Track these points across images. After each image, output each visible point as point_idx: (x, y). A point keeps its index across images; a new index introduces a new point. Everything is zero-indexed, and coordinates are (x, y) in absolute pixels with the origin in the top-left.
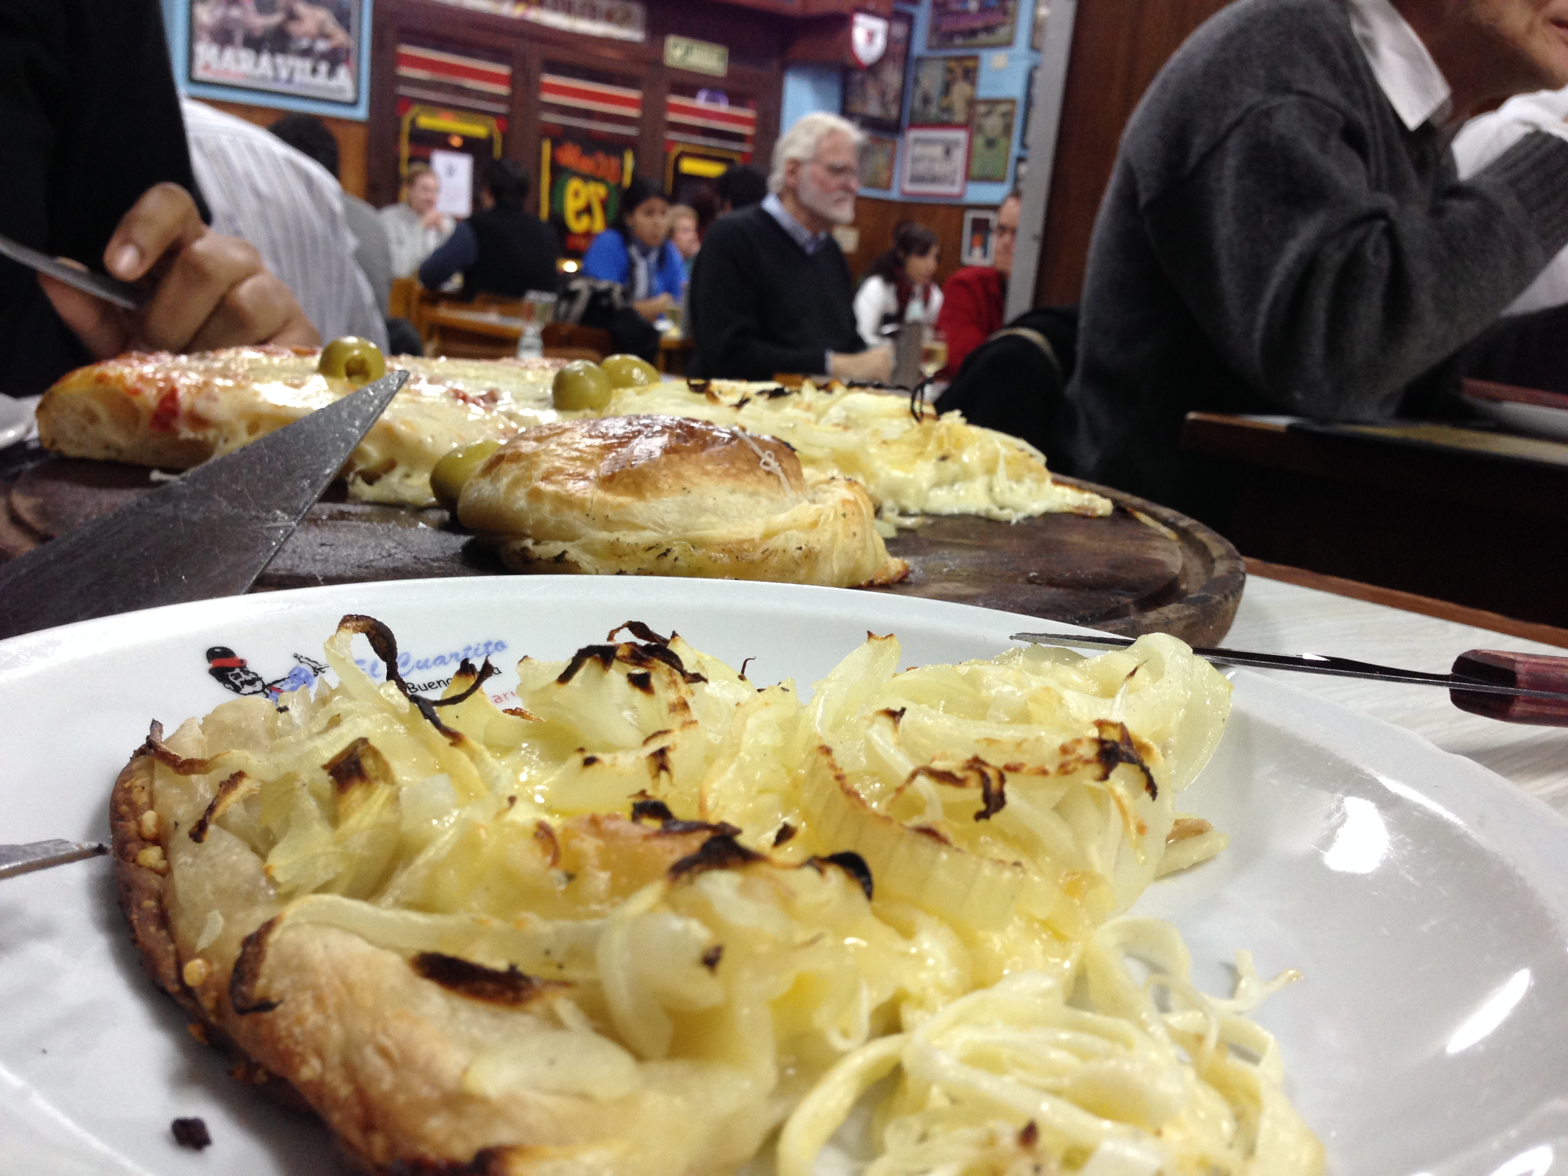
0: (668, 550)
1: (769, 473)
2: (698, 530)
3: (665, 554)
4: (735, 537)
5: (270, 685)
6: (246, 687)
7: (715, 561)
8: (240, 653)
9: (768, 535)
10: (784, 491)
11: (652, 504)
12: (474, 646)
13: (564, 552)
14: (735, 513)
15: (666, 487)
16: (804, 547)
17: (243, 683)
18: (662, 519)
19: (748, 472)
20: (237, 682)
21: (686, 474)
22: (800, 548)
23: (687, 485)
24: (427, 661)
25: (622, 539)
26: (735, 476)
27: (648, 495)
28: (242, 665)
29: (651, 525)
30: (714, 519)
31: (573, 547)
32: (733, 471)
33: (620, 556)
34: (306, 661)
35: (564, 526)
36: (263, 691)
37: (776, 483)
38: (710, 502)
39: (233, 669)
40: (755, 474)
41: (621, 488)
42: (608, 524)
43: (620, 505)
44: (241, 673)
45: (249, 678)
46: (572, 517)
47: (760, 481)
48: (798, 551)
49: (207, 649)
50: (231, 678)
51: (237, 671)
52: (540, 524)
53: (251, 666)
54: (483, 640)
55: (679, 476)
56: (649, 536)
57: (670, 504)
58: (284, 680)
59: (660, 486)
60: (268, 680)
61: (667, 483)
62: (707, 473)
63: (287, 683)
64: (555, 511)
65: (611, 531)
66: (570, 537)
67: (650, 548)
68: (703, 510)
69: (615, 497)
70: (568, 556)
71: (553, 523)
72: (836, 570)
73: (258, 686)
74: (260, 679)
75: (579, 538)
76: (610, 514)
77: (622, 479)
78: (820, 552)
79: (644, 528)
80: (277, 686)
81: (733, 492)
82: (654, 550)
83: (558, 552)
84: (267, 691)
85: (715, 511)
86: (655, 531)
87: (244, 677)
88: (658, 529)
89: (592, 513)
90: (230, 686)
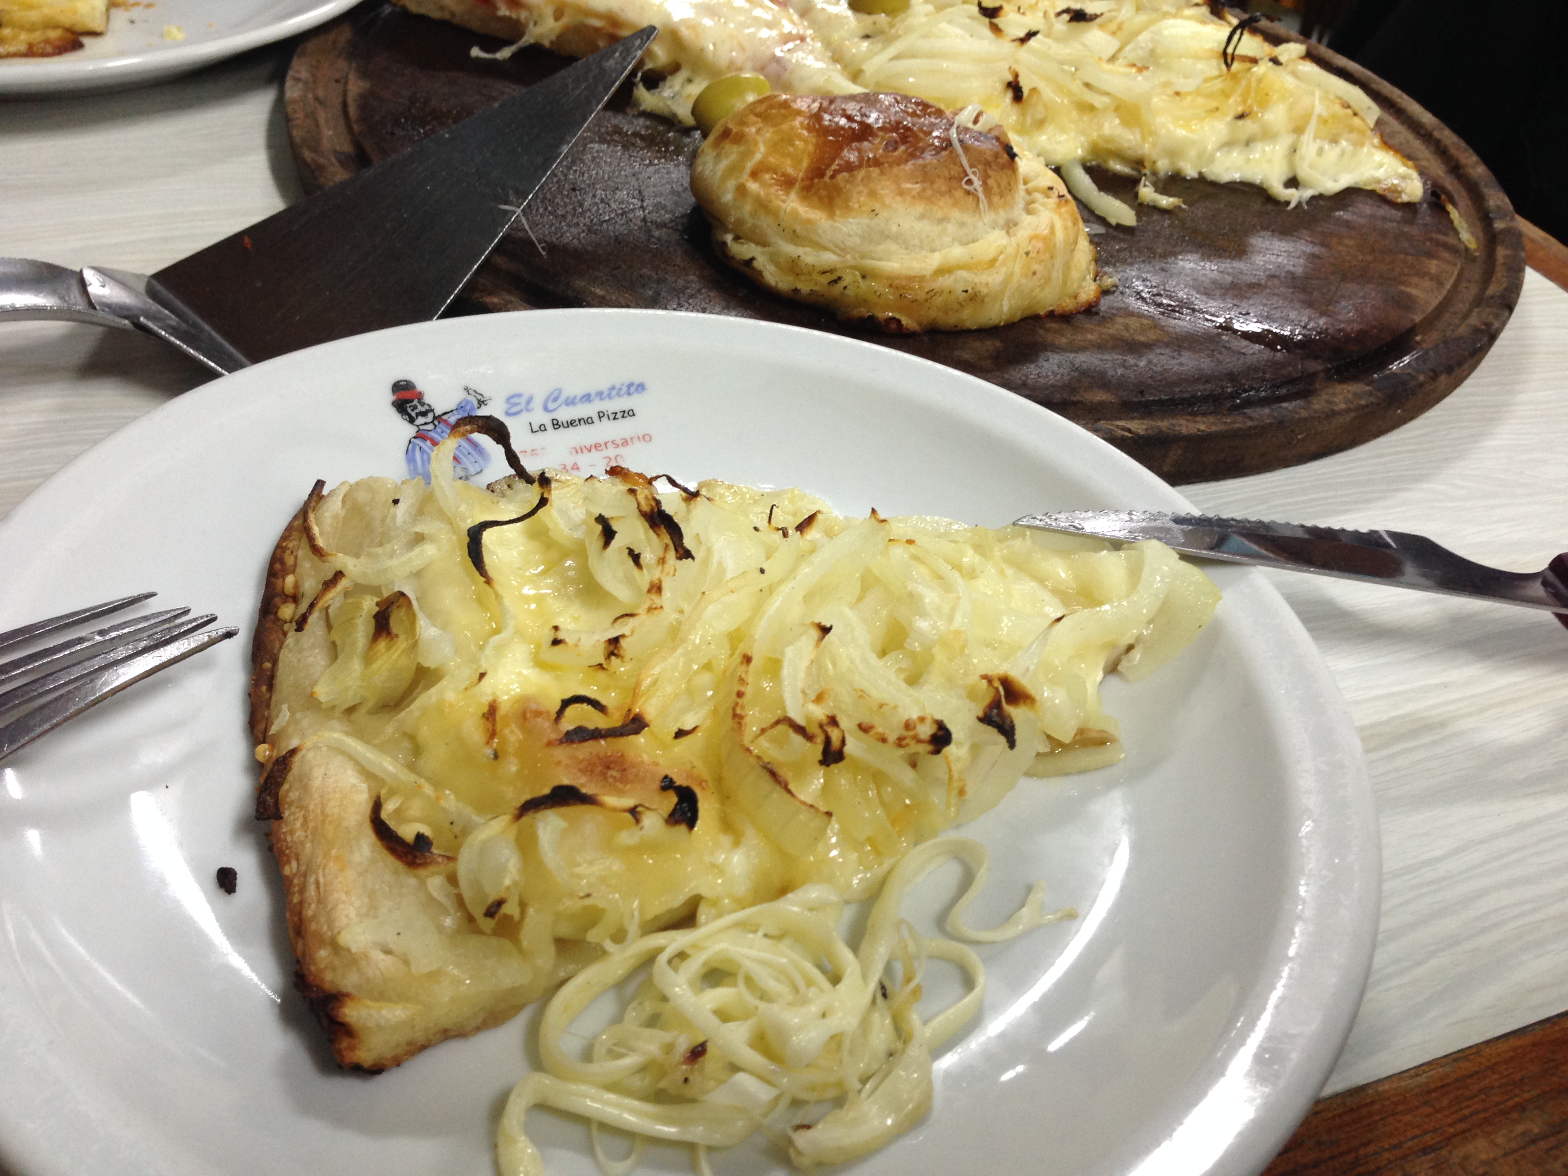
0: (840, 278)
1: (968, 193)
2: (872, 259)
3: (835, 282)
4: (905, 272)
5: (439, 416)
6: (420, 417)
7: (880, 296)
8: (420, 386)
9: (943, 271)
10: (980, 214)
11: (837, 225)
12: (618, 386)
13: (752, 259)
14: (917, 242)
15: (856, 206)
16: (970, 291)
17: (417, 415)
18: (843, 242)
19: (942, 194)
20: (413, 414)
21: (882, 192)
22: (966, 291)
23: (877, 206)
24: (575, 398)
25: (803, 257)
26: (930, 200)
27: (838, 212)
28: (420, 396)
29: (832, 247)
30: (893, 247)
31: (762, 253)
32: (929, 192)
33: (798, 275)
34: (474, 393)
35: (757, 231)
36: (432, 422)
37: (974, 204)
38: (894, 228)
39: (412, 401)
40: (952, 196)
41: (816, 199)
42: (795, 237)
43: (809, 221)
44: (418, 405)
45: (423, 409)
46: (765, 223)
47: (956, 204)
48: (964, 294)
49: (392, 383)
50: (409, 410)
51: (415, 402)
52: (740, 222)
53: (427, 399)
54: (627, 381)
55: (873, 194)
56: (829, 258)
57: (854, 227)
58: (451, 411)
59: (851, 204)
60: (438, 412)
61: (858, 202)
62: (901, 193)
63: (454, 415)
64: (753, 214)
65: (797, 245)
66: (763, 243)
67: (824, 272)
68: (885, 236)
69: (807, 209)
70: (755, 264)
71: (749, 226)
72: (1006, 309)
73: (430, 417)
74: (432, 410)
75: (769, 246)
76: (798, 229)
77: (819, 190)
78: (986, 295)
79: (826, 249)
80: (445, 417)
81: (922, 217)
82: (828, 274)
83: (748, 256)
84: (436, 422)
85: (896, 238)
86: (835, 253)
87: (421, 409)
88: (838, 251)
89: (782, 224)
90: (407, 417)
